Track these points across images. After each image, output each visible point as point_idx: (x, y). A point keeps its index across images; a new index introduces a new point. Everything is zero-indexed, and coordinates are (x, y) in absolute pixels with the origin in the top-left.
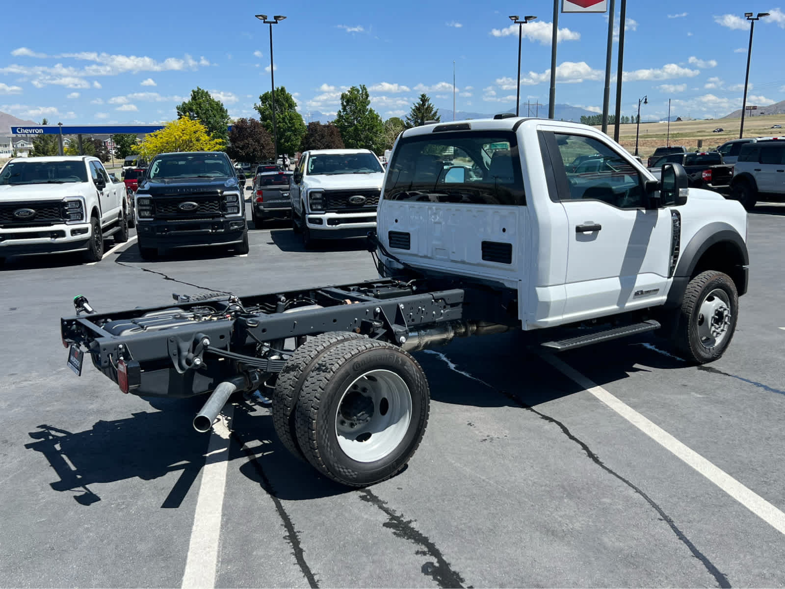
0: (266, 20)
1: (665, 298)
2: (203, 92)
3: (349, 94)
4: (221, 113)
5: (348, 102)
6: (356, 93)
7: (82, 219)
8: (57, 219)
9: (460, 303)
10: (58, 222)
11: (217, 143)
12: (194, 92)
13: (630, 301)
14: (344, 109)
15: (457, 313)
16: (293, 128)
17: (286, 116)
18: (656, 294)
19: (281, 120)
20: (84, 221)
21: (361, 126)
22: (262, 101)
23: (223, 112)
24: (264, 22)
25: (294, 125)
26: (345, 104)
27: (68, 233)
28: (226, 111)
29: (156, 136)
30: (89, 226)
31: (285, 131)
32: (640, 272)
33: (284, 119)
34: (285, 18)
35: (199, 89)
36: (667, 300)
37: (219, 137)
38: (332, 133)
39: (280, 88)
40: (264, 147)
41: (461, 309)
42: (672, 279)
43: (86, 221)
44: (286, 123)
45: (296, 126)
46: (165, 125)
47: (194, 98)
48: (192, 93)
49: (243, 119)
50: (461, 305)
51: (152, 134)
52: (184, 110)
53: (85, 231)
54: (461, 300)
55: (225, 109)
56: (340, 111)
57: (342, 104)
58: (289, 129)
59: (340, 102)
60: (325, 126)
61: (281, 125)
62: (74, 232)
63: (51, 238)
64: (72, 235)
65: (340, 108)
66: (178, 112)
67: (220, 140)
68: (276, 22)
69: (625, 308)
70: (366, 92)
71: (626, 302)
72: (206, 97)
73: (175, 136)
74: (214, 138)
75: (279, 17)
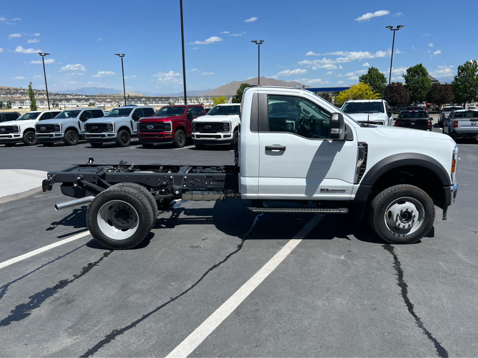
0: (392, 29)
1: (353, 196)
2: (375, 68)
3: (464, 66)
4: (383, 80)
5: (462, 71)
6: (469, 65)
7: (229, 131)
8: (219, 130)
9: (224, 181)
10: (219, 132)
11: (377, 96)
12: (369, 69)
13: (318, 193)
14: (459, 75)
15: (222, 185)
16: (423, 87)
17: (420, 80)
18: (344, 192)
19: (416, 82)
20: (230, 132)
21: (469, 85)
22: (407, 72)
23: (384, 79)
24: (391, 30)
25: (424, 85)
26: (460, 72)
27: (222, 137)
28: (386, 78)
29: (345, 92)
30: (232, 134)
31: (418, 88)
32: (325, 177)
33: (418, 82)
34: (403, 26)
35: (372, 67)
36: (355, 197)
37: (379, 92)
38: (447, 89)
39: (419, 65)
40: (402, 98)
41: (224, 184)
42: (359, 185)
43: (231, 132)
44: (419, 84)
45: (425, 86)
46: (350, 86)
47: (369, 72)
48: (368, 70)
49: (393, 82)
50: (224, 182)
51: (343, 91)
52: (363, 79)
53: (230, 136)
54: (224, 179)
55: (385, 78)
56: (456, 76)
57: (459, 72)
58: (421, 87)
59: (457, 71)
60: (443, 85)
61: (416, 85)
62: (225, 136)
63: (216, 138)
64: (224, 137)
65: (456, 74)
66: (360, 80)
67: (379, 94)
68: (398, 29)
69: (312, 197)
70: (476, 64)
71: (314, 194)
72: (376, 72)
73: (354, 92)
74: (376, 93)
75: (400, 26)
